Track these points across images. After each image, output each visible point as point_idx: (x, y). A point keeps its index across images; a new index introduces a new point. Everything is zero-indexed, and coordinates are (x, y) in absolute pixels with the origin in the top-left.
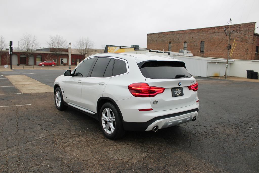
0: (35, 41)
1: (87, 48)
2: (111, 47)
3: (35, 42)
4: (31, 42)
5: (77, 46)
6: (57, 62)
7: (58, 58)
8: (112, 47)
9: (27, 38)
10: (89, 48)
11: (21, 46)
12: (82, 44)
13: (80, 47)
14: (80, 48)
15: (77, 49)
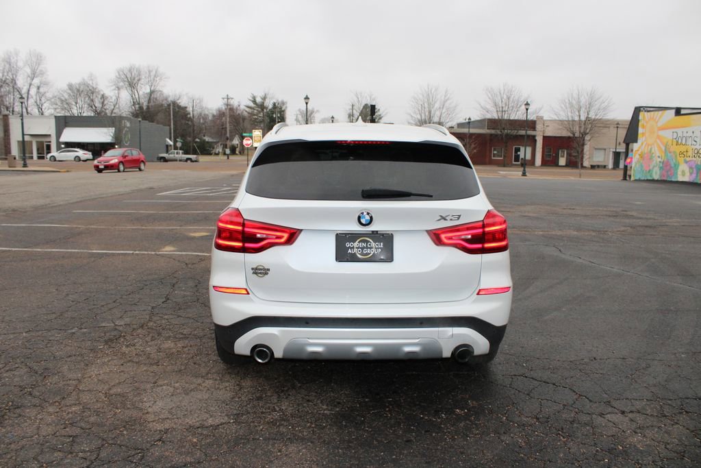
0: (449, 102)
1: (592, 116)
2: (649, 113)
3: (447, 104)
4: (437, 105)
5: (562, 113)
6: (505, 156)
7: (506, 146)
8: (652, 113)
9: (428, 95)
10: (597, 117)
11: (414, 115)
12: (576, 107)
13: (570, 114)
14: (570, 119)
15: (560, 121)
